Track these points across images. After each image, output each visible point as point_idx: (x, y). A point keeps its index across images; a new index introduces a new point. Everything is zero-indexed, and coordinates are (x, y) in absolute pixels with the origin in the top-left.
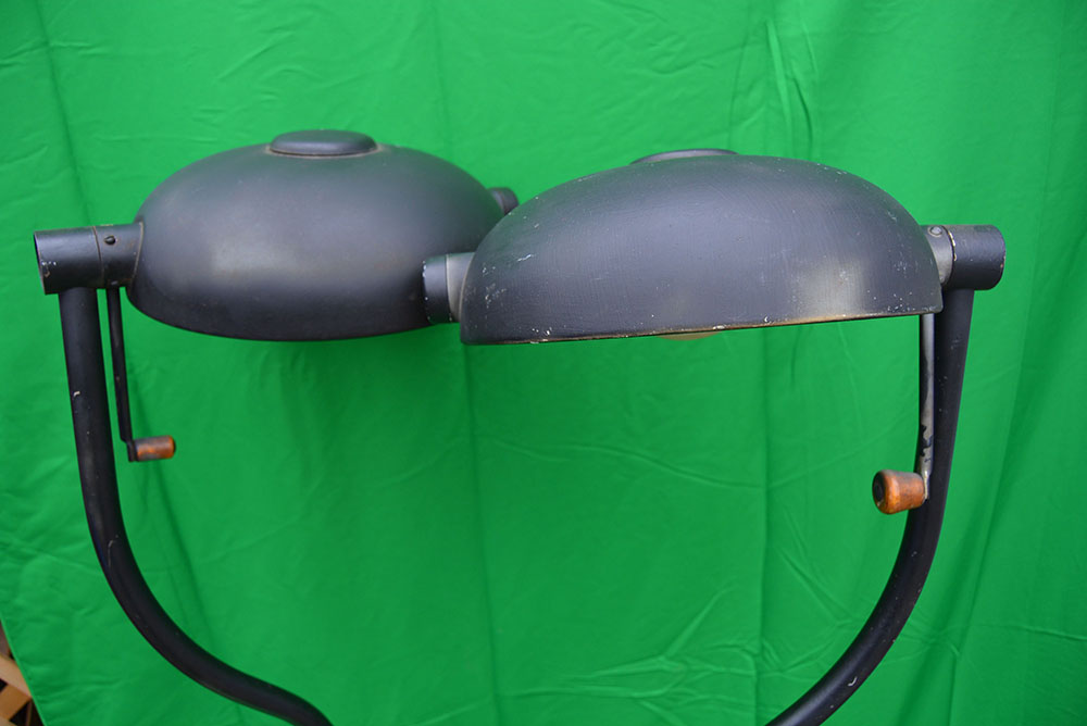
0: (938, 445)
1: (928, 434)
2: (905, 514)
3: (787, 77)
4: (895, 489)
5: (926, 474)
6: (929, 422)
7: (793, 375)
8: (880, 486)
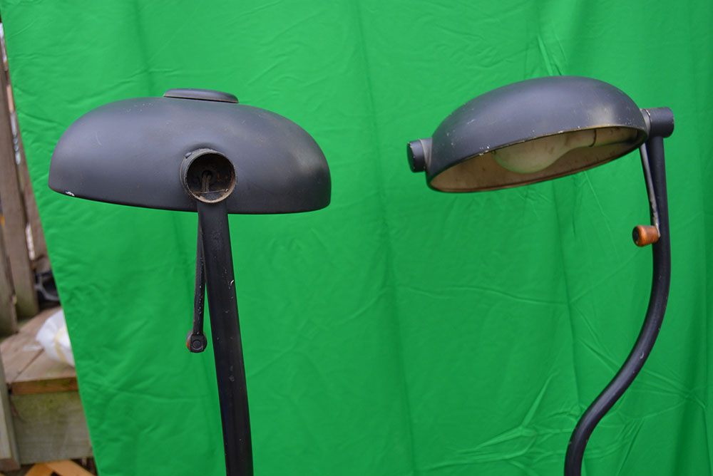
0: (660, 209)
1: (654, 206)
2: (651, 246)
3: (551, 65)
4: (644, 233)
5: (657, 224)
6: (653, 200)
7: (574, 231)
8: (636, 233)
